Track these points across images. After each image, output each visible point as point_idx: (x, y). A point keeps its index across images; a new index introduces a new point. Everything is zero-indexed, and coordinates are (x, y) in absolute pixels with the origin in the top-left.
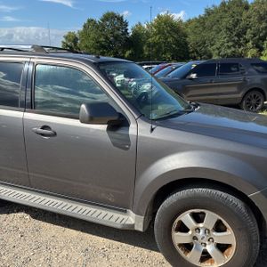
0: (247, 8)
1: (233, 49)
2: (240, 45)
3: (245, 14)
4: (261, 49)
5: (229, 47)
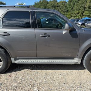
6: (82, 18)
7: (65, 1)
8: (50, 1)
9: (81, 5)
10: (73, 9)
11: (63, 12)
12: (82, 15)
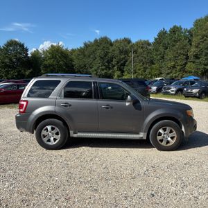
0: (111, 44)
1: (105, 71)
2: (110, 69)
3: (111, 49)
4: (123, 72)
5: (103, 70)
6: (182, 77)
7: (148, 41)
8: (117, 41)
9: (179, 52)
10: (163, 58)
11: (143, 64)
12: (183, 70)
